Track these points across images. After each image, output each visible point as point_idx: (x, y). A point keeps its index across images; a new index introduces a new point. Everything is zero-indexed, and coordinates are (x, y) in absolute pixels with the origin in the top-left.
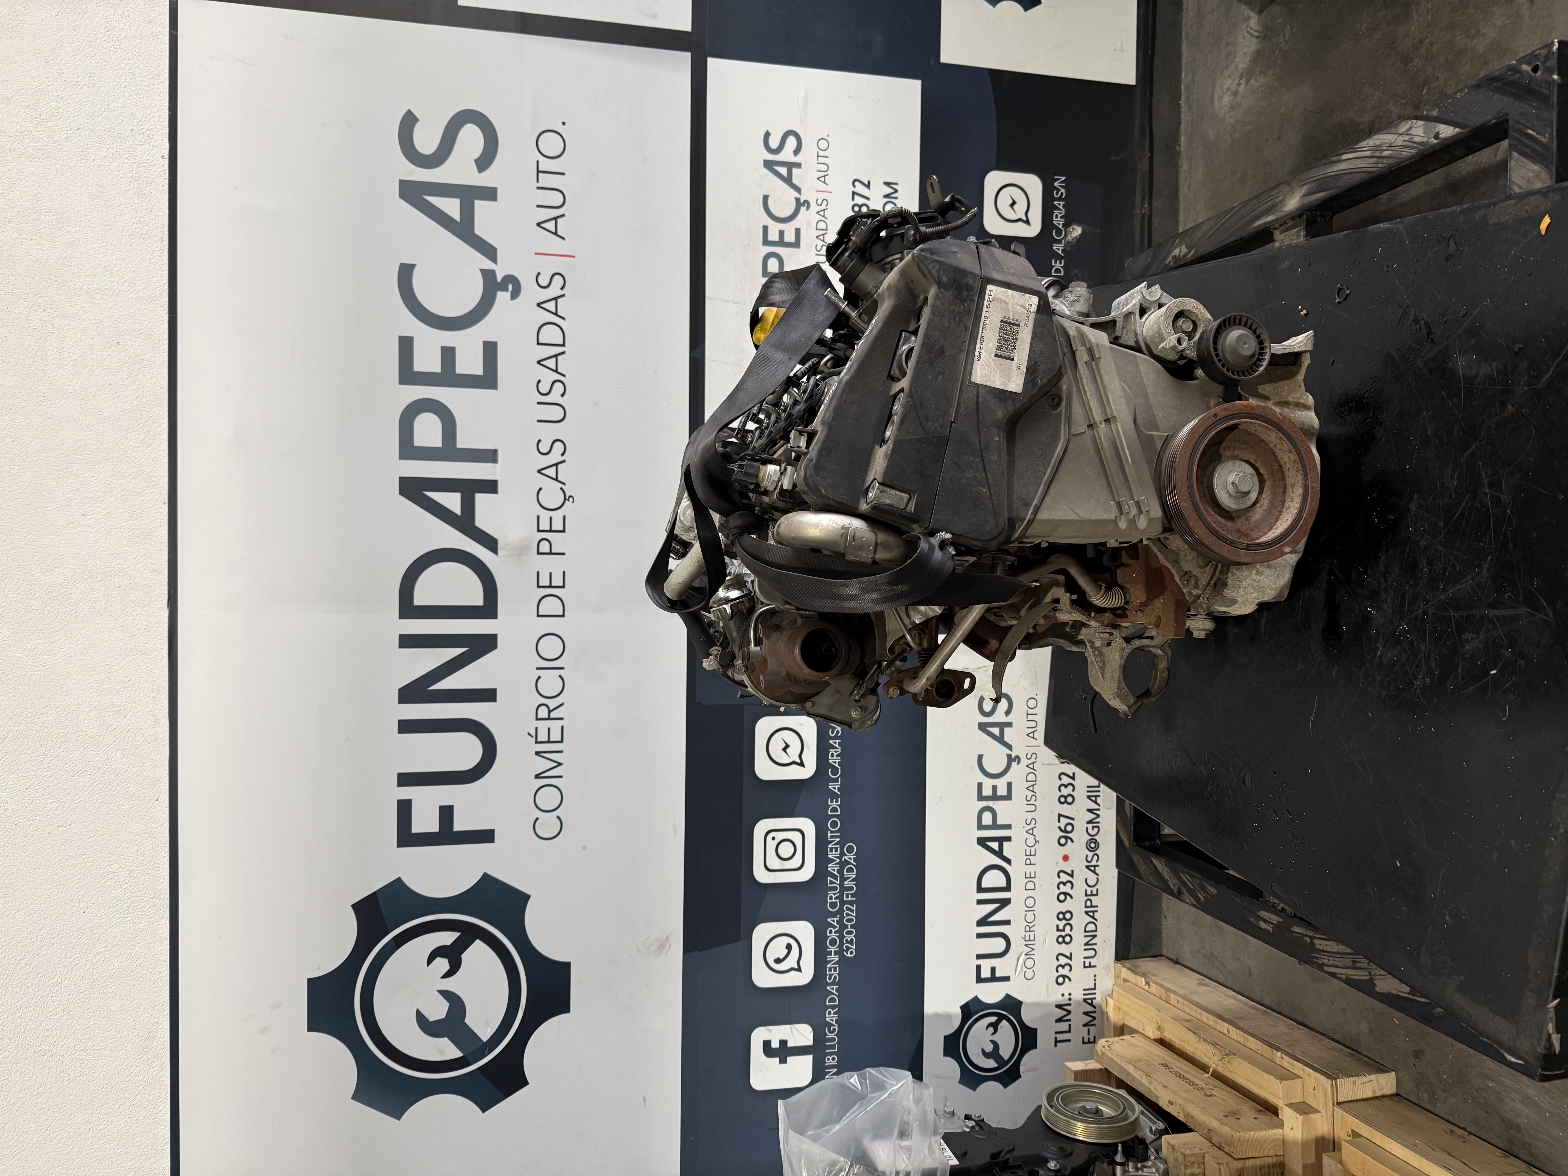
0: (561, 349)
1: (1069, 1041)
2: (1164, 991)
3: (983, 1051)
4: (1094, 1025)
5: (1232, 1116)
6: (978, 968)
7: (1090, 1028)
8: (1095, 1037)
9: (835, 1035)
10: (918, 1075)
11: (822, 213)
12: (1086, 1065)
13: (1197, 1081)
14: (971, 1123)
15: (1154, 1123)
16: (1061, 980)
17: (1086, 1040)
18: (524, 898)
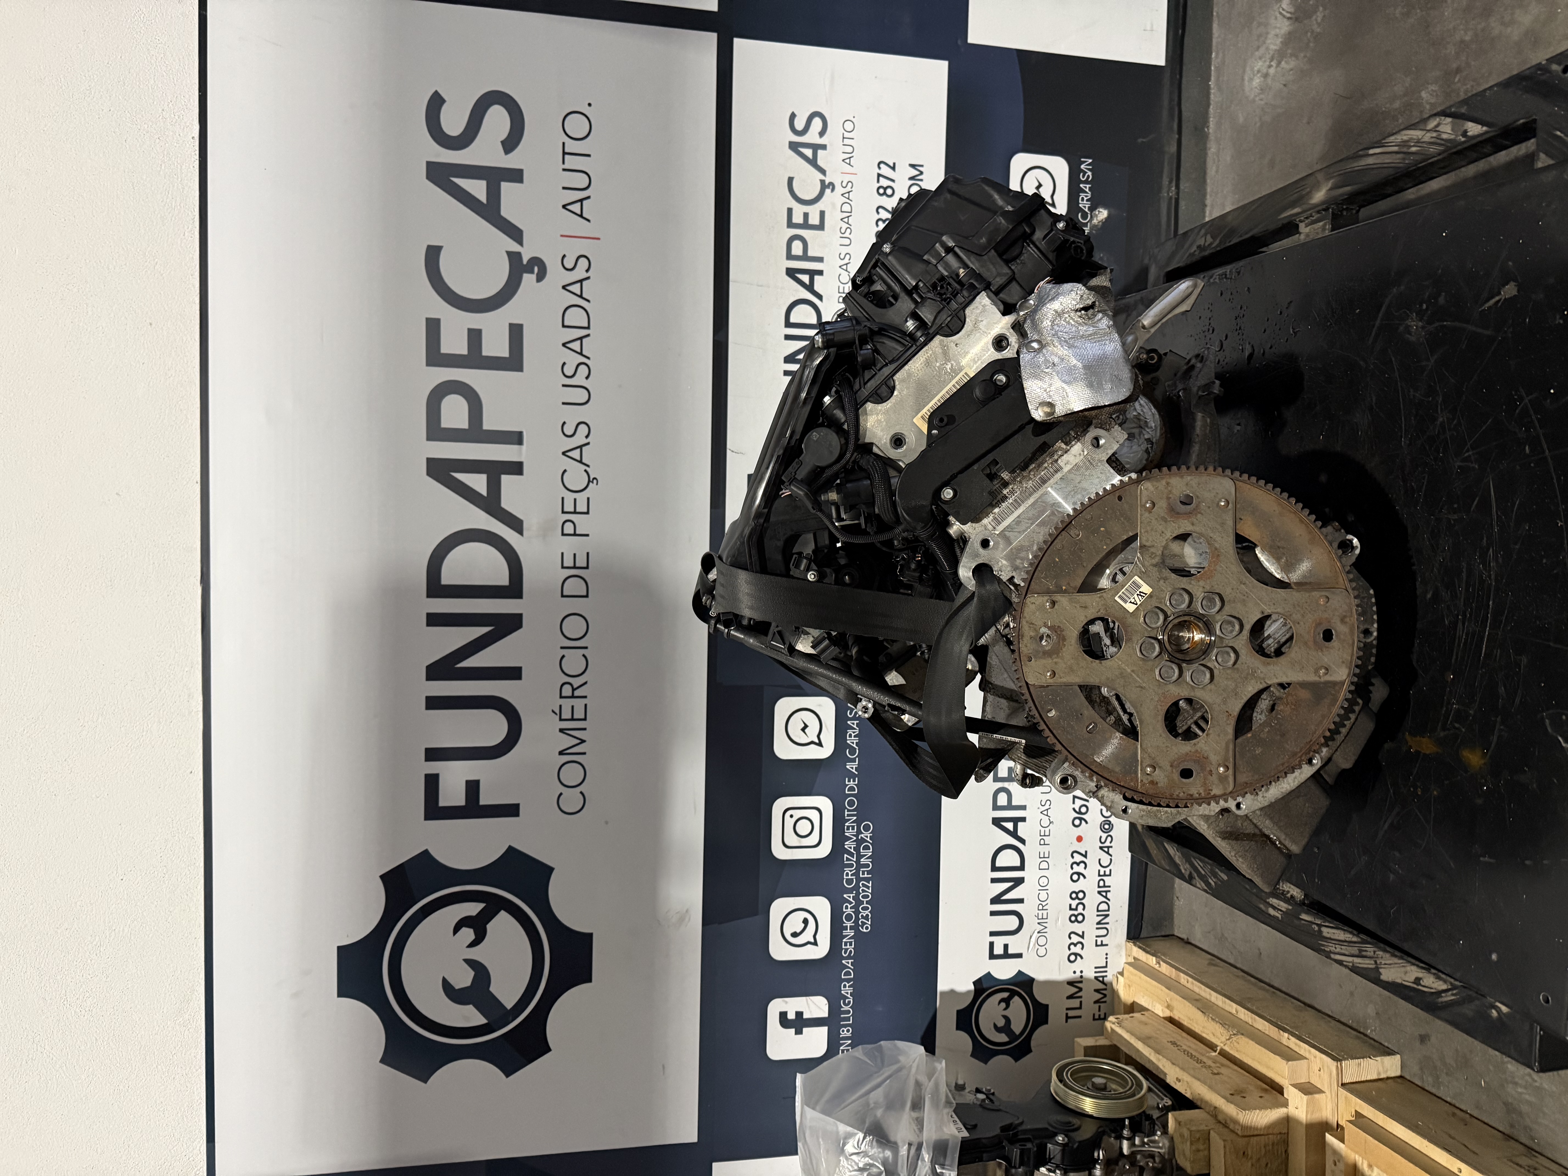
0: (585, 332)
1: (1080, 1017)
2: (1174, 970)
3: (995, 1026)
4: (1105, 1002)
5: (1239, 1094)
6: (992, 945)
7: (1101, 1005)
8: (1105, 1014)
9: (850, 1007)
10: (930, 1049)
11: (847, 195)
12: (1096, 1041)
13: (1205, 1060)
14: (981, 1096)
15: (1162, 1099)
16: (1072, 958)
17: (1097, 1017)
18: (548, 870)
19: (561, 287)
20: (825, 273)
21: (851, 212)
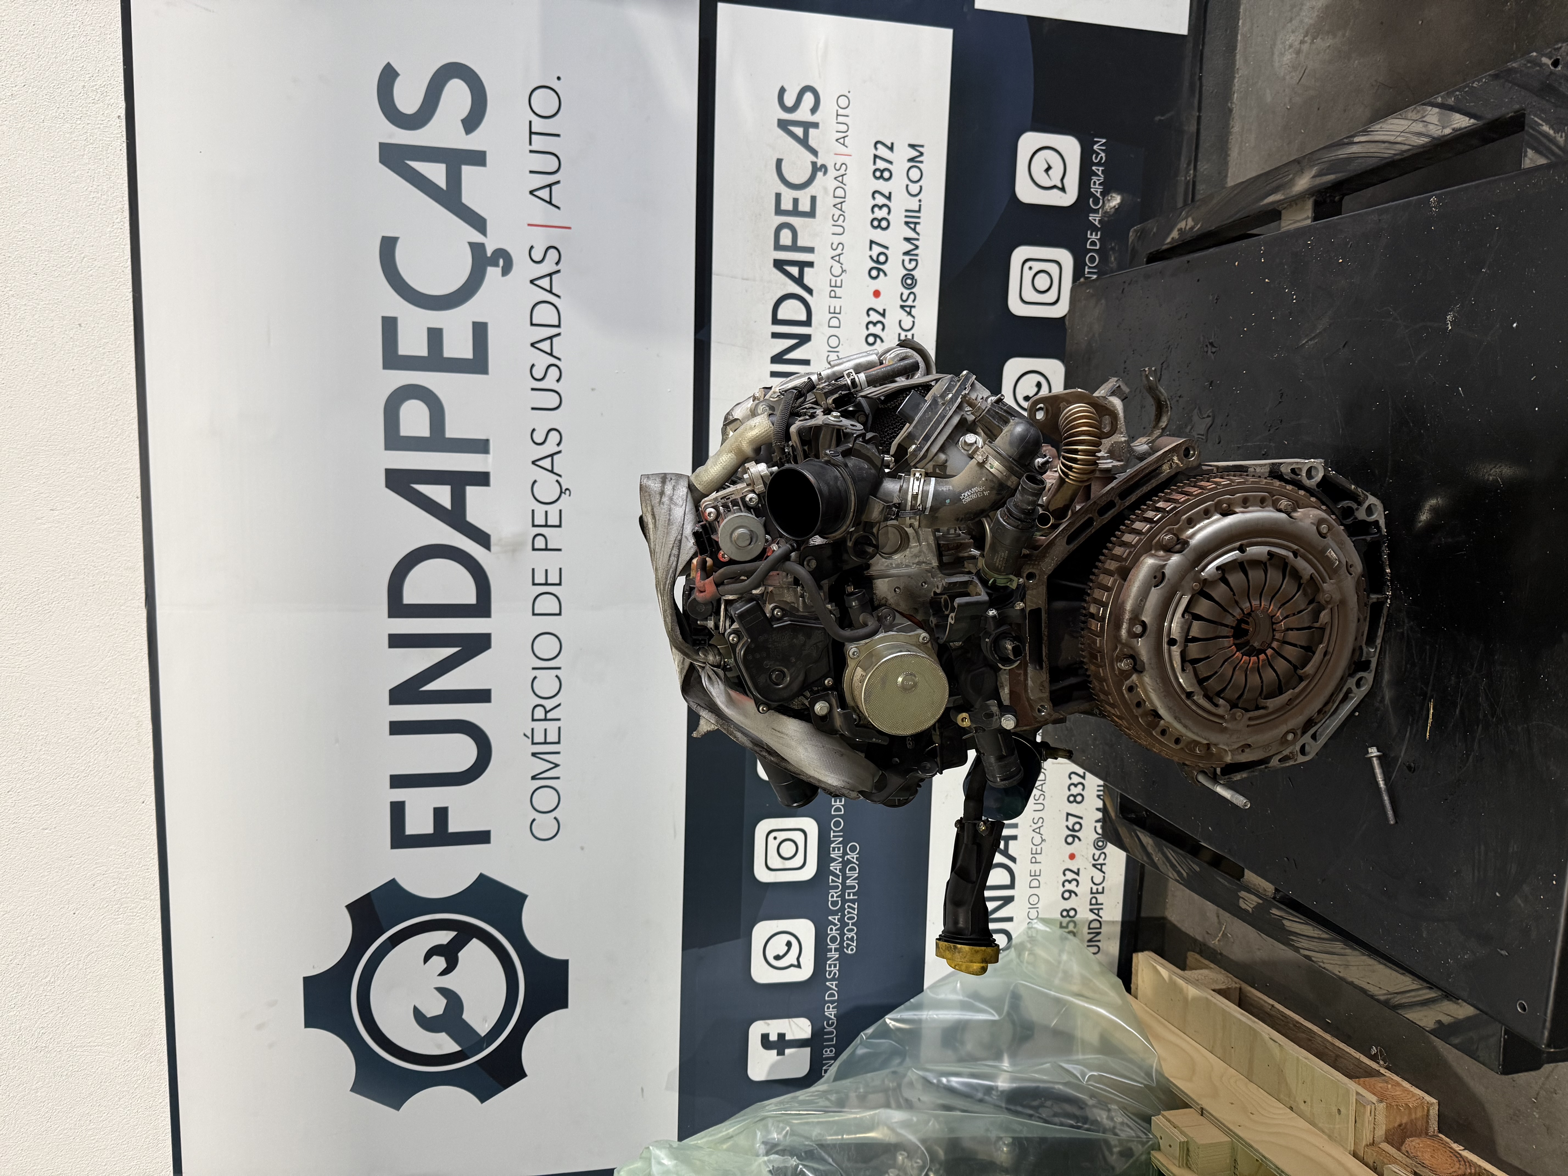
9: (834, 1028)
11: (840, 178)
18: (521, 898)
20: (815, 265)
21: (844, 198)
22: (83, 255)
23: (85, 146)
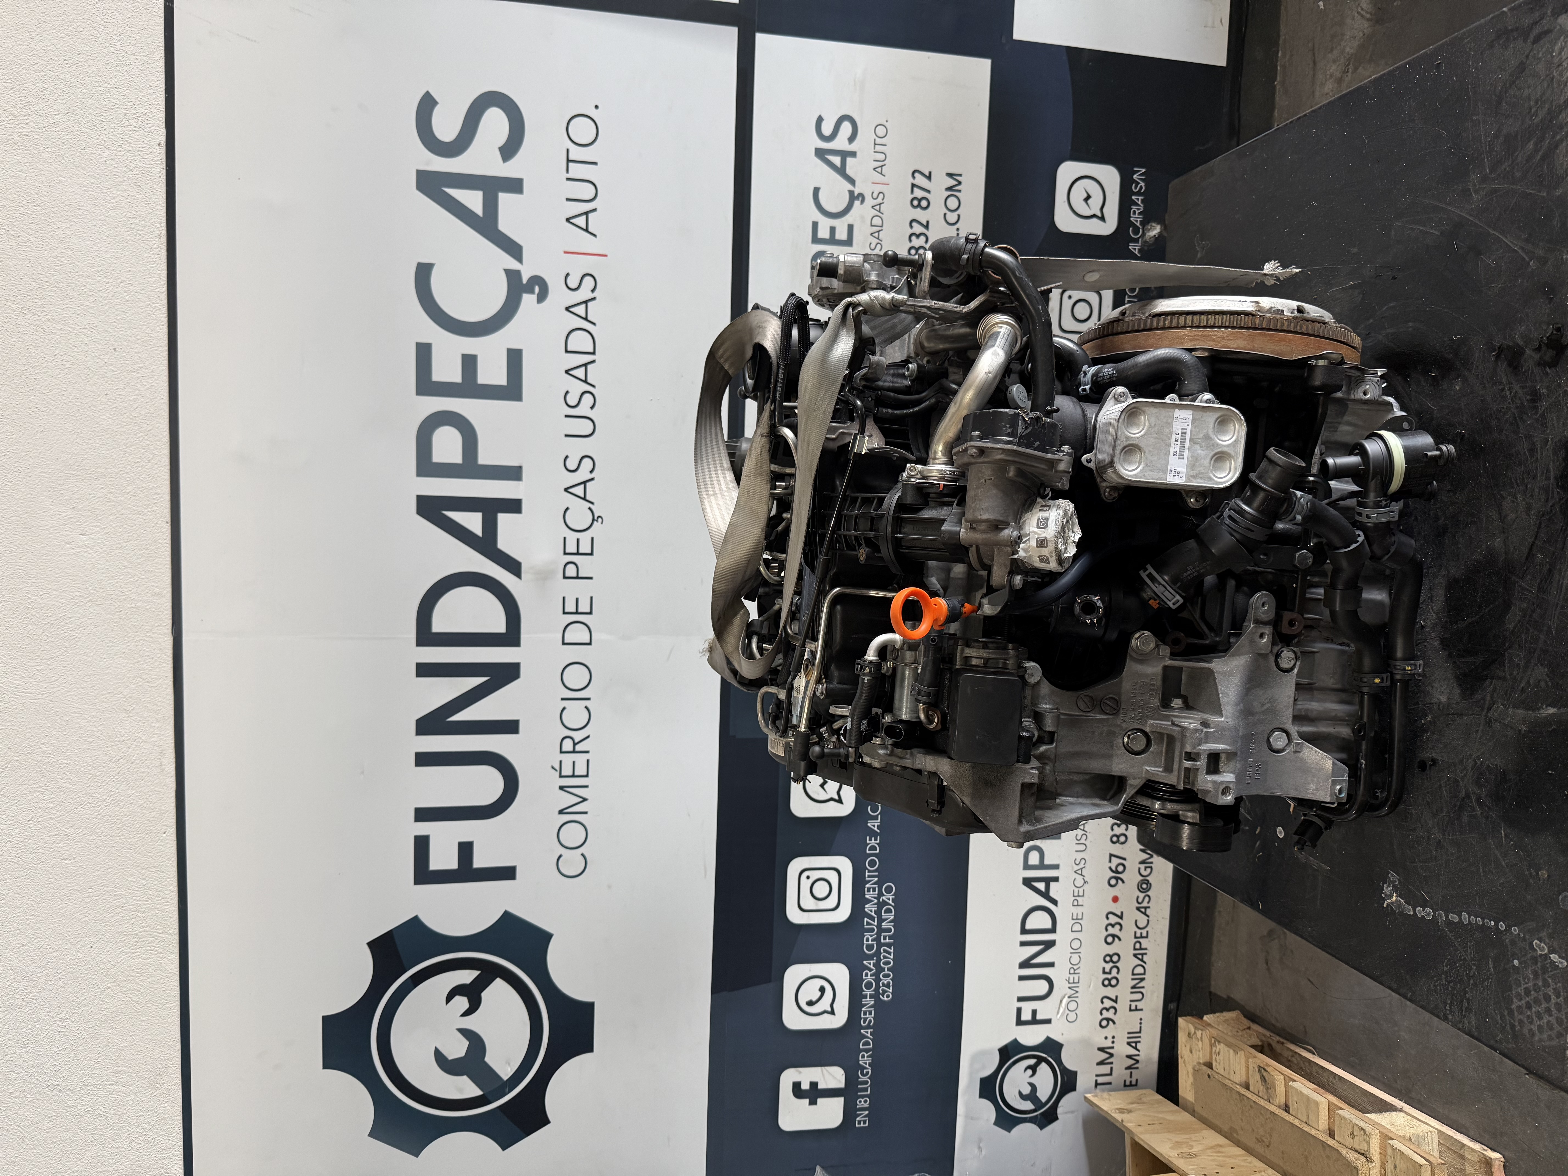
0: (590, 358)
1: (1110, 1083)
3: (1020, 1094)
4: (1137, 1068)
6: (1019, 1011)
7: (1133, 1071)
8: (1137, 1080)
9: (869, 1078)
11: (877, 207)
16: (1104, 1023)
17: (1128, 1083)
18: (547, 937)
19: (564, 310)
21: (882, 226)
22: (120, 280)
23: (126, 172)
